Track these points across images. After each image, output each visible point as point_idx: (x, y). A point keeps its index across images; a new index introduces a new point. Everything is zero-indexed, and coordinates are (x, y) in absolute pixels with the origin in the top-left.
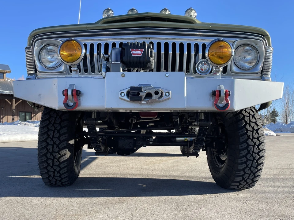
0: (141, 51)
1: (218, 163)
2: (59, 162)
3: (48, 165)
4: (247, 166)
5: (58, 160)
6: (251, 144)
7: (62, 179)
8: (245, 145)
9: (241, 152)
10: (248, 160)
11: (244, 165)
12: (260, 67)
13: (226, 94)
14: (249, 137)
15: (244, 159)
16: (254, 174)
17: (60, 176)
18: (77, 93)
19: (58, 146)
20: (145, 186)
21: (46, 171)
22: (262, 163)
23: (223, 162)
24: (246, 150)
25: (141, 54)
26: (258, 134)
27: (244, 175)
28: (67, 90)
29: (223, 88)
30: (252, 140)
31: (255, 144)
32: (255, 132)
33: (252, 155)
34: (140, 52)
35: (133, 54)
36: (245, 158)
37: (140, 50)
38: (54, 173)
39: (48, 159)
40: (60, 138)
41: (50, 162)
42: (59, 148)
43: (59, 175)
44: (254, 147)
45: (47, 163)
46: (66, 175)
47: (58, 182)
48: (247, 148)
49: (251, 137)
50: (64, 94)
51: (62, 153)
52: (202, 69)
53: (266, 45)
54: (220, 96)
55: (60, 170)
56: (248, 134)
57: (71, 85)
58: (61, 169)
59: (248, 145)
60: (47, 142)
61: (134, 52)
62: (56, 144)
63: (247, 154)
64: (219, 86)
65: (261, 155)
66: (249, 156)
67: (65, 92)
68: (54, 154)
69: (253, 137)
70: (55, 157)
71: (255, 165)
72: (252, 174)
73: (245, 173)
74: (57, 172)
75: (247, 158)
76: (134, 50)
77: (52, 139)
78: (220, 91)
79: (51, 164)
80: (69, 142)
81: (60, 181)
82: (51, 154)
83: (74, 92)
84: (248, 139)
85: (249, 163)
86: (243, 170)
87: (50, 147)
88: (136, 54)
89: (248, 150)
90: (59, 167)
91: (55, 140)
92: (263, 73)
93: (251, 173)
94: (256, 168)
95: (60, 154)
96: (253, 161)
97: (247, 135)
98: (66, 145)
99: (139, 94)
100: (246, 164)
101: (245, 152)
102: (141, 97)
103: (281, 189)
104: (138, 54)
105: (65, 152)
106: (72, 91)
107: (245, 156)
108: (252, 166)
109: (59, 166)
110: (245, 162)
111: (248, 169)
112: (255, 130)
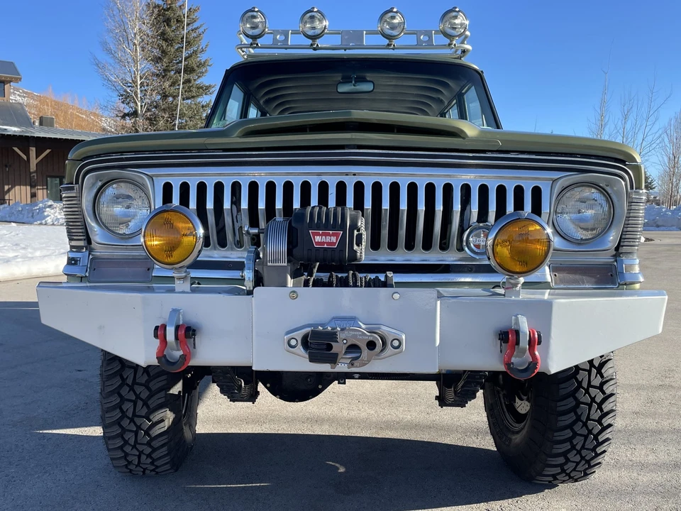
0: (336, 235)
2: (149, 435)
3: (126, 442)
4: (573, 447)
5: (147, 433)
6: (585, 401)
7: (157, 467)
8: (571, 402)
9: (560, 418)
10: (575, 434)
11: (567, 446)
12: (612, 237)
14: (580, 383)
15: (568, 433)
16: (588, 462)
17: (152, 463)
18: (188, 332)
19: (145, 404)
21: (120, 454)
22: (608, 440)
24: (573, 414)
25: (334, 244)
26: (602, 376)
27: (566, 463)
28: (164, 327)
29: (525, 326)
30: (587, 391)
31: (593, 399)
32: (594, 371)
33: (585, 424)
34: (334, 239)
35: (318, 243)
36: (569, 431)
37: (333, 235)
38: (139, 457)
39: (124, 430)
40: (151, 385)
41: (130, 437)
42: (148, 407)
43: (149, 460)
44: (590, 406)
45: (123, 438)
46: (167, 459)
47: (148, 472)
48: (574, 409)
49: (585, 385)
50: (156, 336)
51: (156, 416)
52: (478, 246)
53: (632, 188)
54: (518, 343)
55: (152, 452)
56: (579, 377)
57: (175, 311)
58: (154, 450)
59: (578, 403)
60: (120, 395)
61: (318, 239)
62: (141, 399)
63: (574, 423)
64: (516, 316)
65: (605, 411)
66: (578, 428)
67: (159, 332)
68: (138, 421)
69: (589, 385)
70: (139, 428)
71: (590, 444)
72: (583, 462)
73: (568, 460)
74: (145, 457)
75: (573, 430)
76: (318, 234)
77: (132, 389)
78: (517, 333)
79: (132, 442)
81: (153, 470)
82: (132, 420)
83: (182, 332)
84: (577, 389)
85: (578, 441)
86: (565, 454)
87: (128, 406)
88: (323, 243)
89: (576, 413)
90: (151, 447)
91: (138, 389)
92: (623, 250)
93: (580, 461)
94: (594, 449)
95: (150, 421)
96: (586, 437)
97: (577, 380)
98: (163, 400)
99: (330, 347)
100: (571, 443)
101: (571, 418)
102: (336, 355)
104: (328, 243)
105: (161, 415)
106: (177, 328)
107: (570, 426)
108: (583, 447)
109: (149, 444)
110: (570, 440)
111: (575, 452)
112: (595, 367)
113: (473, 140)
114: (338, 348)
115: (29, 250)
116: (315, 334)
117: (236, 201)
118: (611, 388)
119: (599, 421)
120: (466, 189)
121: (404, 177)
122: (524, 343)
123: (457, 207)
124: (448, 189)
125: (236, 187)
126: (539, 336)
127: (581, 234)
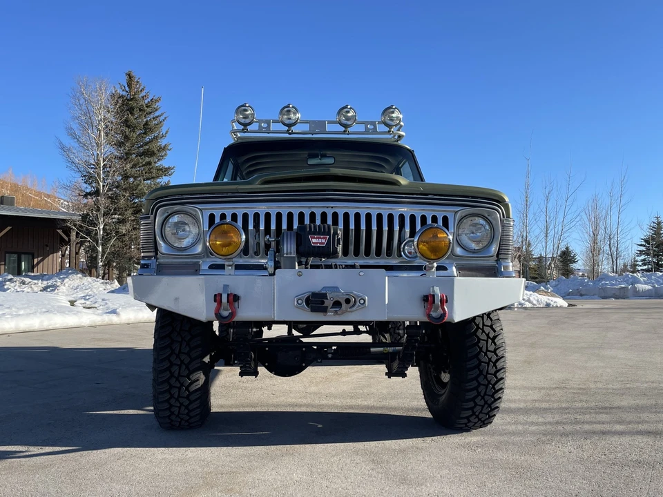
0: (325, 238)
1: (436, 386)
2: (189, 391)
3: (172, 396)
4: (479, 394)
5: (187, 389)
6: (485, 361)
7: (191, 418)
8: (475, 362)
9: (469, 373)
10: (480, 384)
11: (474, 393)
12: (494, 249)
13: (442, 301)
14: (481, 349)
15: (475, 384)
16: (490, 406)
17: (188, 414)
18: (234, 298)
19: (187, 367)
20: (320, 426)
21: (167, 406)
22: (501, 389)
23: (444, 385)
24: (477, 370)
25: (323, 243)
26: (495, 344)
27: (475, 407)
28: (221, 295)
29: (437, 291)
30: (486, 354)
31: (490, 360)
32: (490, 341)
33: (486, 377)
34: (323, 241)
35: (314, 243)
36: (475, 382)
37: (323, 238)
38: (180, 408)
39: (171, 387)
40: (191, 354)
41: (175, 392)
42: (189, 370)
43: (186, 411)
44: (488, 364)
45: (170, 393)
46: (198, 411)
47: (183, 422)
48: (478, 366)
49: (484, 350)
50: (215, 301)
51: (194, 377)
52: (410, 253)
53: (504, 217)
54: (434, 302)
55: (189, 405)
56: (480, 345)
57: (226, 287)
58: (191, 402)
59: (481, 362)
60: (170, 361)
61: (314, 240)
62: (185, 364)
63: (479, 376)
66: (481, 379)
67: (218, 298)
68: (182, 379)
69: (487, 350)
70: (182, 385)
71: (490, 392)
72: (486, 406)
73: (476, 405)
74: (184, 408)
75: (478, 381)
76: (314, 238)
77: (178, 356)
78: (434, 296)
79: (176, 396)
80: (204, 360)
81: (187, 421)
82: (177, 379)
83: (231, 298)
84: (479, 353)
85: (482, 389)
86: (473, 399)
87: (175, 369)
88: (317, 243)
89: (479, 369)
90: (189, 400)
91: (183, 357)
92: (501, 256)
93: (485, 404)
94: (493, 396)
95: (190, 379)
96: (487, 386)
97: (479, 346)
98: (199, 365)
99: (323, 303)
100: (478, 391)
101: (476, 372)
102: (327, 307)
103: (534, 428)
104: (320, 243)
105: (198, 376)
106: (228, 295)
107: (476, 379)
108: (485, 394)
109: (187, 397)
110: (476, 388)
111: (480, 398)
112: (490, 338)
113: (405, 186)
114: (328, 303)
115: (13, 309)
116: (314, 295)
117: (256, 225)
118: (502, 353)
119: (495, 375)
120: (402, 217)
121: (363, 209)
122: (437, 301)
123: (397, 228)
124: (391, 217)
125: (257, 216)
126: (446, 297)
127: (474, 246)
